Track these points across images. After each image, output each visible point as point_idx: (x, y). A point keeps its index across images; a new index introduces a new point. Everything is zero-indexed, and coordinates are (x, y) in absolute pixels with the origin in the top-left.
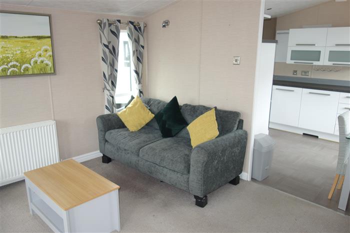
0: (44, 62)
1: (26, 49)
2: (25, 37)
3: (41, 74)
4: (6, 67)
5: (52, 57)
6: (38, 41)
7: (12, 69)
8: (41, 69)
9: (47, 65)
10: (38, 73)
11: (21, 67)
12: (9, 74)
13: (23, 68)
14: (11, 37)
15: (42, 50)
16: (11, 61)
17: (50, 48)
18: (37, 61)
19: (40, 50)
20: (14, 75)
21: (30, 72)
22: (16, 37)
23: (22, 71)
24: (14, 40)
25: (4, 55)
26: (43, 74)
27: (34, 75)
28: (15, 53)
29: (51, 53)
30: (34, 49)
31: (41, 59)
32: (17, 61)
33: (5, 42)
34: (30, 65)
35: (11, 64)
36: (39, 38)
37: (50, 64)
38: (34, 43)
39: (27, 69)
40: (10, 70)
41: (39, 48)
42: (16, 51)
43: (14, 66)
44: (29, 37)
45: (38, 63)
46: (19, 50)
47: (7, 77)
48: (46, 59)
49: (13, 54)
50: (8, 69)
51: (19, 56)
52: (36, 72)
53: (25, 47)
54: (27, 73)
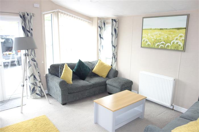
0: (178, 43)
1: (170, 35)
2: (171, 29)
3: (175, 50)
4: (159, 44)
5: (183, 41)
6: (177, 31)
7: (161, 45)
8: (176, 47)
9: (180, 45)
10: (174, 49)
11: (165, 44)
12: (159, 48)
13: (166, 45)
14: (164, 29)
15: (179, 36)
16: (162, 41)
17: (183, 35)
18: (175, 42)
19: (178, 36)
20: (162, 49)
21: (170, 48)
22: (166, 29)
23: (166, 47)
24: (165, 30)
25: (159, 38)
26: (176, 50)
27: (171, 50)
28: (164, 37)
29: (184, 38)
30: (174, 36)
31: (177, 41)
32: (164, 42)
33: (161, 31)
34: (170, 44)
35: (161, 43)
36: (178, 29)
37: (182, 45)
38: (175, 32)
39: (168, 46)
40: (160, 46)
41: (177, 35)
42: (165, 36)
43: (162, 44)
44: (173, 29)
45: (175, 43)
46: (166, 36)
47: (158, 49)
48: (179, 41)
49: (163, 38)
50: (160, 45)
51: (166, 39)
52: (172, 48)
53: (170, 34)
54: (168, 48)
